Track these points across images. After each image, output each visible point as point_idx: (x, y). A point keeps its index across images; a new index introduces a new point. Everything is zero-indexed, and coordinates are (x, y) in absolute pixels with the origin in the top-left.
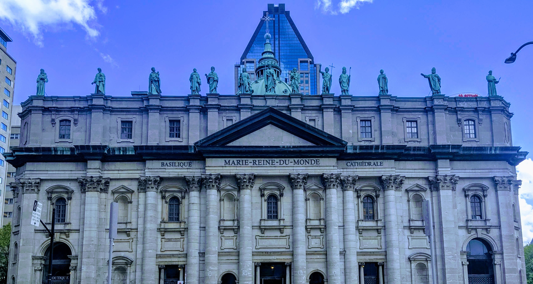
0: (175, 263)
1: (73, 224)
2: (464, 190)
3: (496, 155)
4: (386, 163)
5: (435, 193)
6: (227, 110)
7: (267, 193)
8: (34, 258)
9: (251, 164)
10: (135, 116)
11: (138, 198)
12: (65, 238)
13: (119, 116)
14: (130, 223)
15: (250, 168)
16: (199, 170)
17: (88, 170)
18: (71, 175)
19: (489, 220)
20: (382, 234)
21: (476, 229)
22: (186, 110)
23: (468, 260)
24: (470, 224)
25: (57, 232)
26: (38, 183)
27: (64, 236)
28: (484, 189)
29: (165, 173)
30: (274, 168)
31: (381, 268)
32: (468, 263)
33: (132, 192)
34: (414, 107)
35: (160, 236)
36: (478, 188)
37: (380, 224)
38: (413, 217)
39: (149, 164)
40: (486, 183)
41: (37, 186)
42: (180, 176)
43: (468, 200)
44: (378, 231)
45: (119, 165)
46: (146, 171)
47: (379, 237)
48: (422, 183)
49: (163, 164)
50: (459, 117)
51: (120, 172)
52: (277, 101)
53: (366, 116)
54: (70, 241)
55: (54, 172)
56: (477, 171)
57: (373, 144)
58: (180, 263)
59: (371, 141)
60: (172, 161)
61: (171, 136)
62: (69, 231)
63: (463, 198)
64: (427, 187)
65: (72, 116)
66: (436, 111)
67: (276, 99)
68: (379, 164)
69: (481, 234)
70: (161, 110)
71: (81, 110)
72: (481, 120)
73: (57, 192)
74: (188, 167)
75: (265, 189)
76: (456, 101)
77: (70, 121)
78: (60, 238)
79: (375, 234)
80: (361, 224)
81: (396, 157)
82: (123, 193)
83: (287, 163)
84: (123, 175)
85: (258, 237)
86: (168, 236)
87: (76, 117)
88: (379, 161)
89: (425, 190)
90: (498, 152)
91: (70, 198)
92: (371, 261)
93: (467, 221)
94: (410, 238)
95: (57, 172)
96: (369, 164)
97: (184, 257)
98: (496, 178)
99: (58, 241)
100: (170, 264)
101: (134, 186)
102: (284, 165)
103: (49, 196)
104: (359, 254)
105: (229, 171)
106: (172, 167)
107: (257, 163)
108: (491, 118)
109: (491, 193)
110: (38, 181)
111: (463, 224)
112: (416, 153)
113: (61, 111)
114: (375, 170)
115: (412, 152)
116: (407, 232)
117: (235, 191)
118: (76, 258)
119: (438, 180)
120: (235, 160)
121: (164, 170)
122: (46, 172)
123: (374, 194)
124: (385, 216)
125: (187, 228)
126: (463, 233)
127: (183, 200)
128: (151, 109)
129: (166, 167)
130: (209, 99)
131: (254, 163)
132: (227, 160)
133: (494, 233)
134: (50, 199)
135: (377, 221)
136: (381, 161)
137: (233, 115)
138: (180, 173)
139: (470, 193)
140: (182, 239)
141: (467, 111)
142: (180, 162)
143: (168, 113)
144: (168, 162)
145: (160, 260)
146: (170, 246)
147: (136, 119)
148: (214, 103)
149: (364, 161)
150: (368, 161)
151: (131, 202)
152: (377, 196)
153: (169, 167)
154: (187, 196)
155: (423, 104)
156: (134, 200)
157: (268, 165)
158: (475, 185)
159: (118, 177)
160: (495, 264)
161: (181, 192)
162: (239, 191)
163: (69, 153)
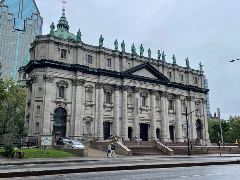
0: (109, 121)
1: (68, 100)
2: (195, 102)
4: (177, 89)
5: (188, 102)
6: (128, 59)
8: (51, 114)
9: (139, 83)
10: (93, 54)
11: (96, 91)
13: (87, 53)
15: (139, 85)
16: (120, 83)
18: (68, 76)
19: (202, 113)
20: (175, 115)
21: (198, 116)
22: (114, 56)
27: (64, 105)
28: (200, 102)
29: (107, 82)
30: (146, 86)
31: (174, 128)
33: (93, 88)
34: (182, 70)
35: (103, 109)
38: (183, 110)
39: (101, 77)
40: (201, 100)
41: (53, 79)
45: (88, 75)
46: (100, 79)
47: (174, 117)
48: (185, 98)
49: (106, 78)
50: (194, 76)
51: (89, 78)
52: (144, 59)
53: (170, 71)
54: (67, 107)
56: (199, 96)
58: (111, 121)
59: (171, 80)
60: (110, 77)
62: (67, 103)
63: (195, 105)
66: (189, 73)
68: (175, 89)
69: (199, 118)
70: (105, 54)
72: (199, 78)
73: (61, 84)
74: (115, 80)
75: (142, 94)
77: (66, 51)
80: (169, 111)
81: (180, 88)
82: (90, 88)
83: (150, 84)
84: (90, 80)
86: (106, 109)
87: (69, 49)
89: (186, 100)
91: (67, 87)
92: (172, 125)
94: (182, 117)
95: (62, 74)
96: (172, 89)
97: (112, 119)
98: (204, 99)
100: (107, 121)
101: (93, 85)
105: (132, 85)
106: (110, 80)
107: (141, 83)
109: (202, 104)
110: (54, 77)
111: (195, 114)
113: (63, 45)
114: (174, 91)
116: (181, 115)
118: (70, 116)
119: (190, 98)
121: (107, 80)
123: (172, 100)
124: (176, 109)
127: (112, 94)
132: (131, 80)
133: (203, 118)
134: (58, 86)
135: (174, 110)
137: (130, 61)
138: (113, 83)
139: (197, 103)
140: (111, 111)
141: (196, 75)
142: (113, 78)
143: (107, 56)
144: (108, 77)
146: (107, 113)
155: (184, 69)
156: (94, 91)
157: (144, 84)
158: (198, 101)
159: (88, 81)
160: (203, 129)
161: (111, 91)
162: (134, 93)
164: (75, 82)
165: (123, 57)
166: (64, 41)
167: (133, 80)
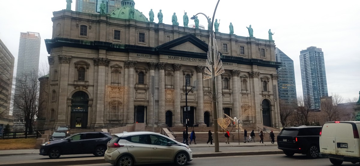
0: (142, 105)
1: (89, 82)
2: (261, 79)
3: (273, 65)
4: (234, 64)
5: (251, 79)
6: (167, 32)
7: (186, 73)
8: (68, 99)
9: (180, 59)
10: (121, 29)
11: (125, 71)
12: (85, 89)
13: (113, 27)
14: (120, 83)
15: (180, 61)
16: (155, 60)
17: (100, 54)
18: (88, 56)
19: (270, 92)
20: (232, 95)
21: (265, 95)
22: (148, 29)
23: (262, 108)
24: (263, 93)
25: (81, 86)
26: (71, 58)
27: (85, 88)
28: (268, 79)
29: (139, 60)
30: (190, 62)
31: (231, 110)
32: (262, 109)
33: (121, 68)
34: (243, 41)
35: (135, 91)
36: (266, 78)
37: (231, 91)
38: (243, 89)
39: (131, 54)
40: (269, 76)
41: (69, 60)
42: (146, 62)
43: (263, 82)
44: (230, 94)
45: (115, 53)
46: (129, 57)
47: (230, 97)
48: (246, 74)
49: (138, 55)
50: (259, 47)
51: (115, 57)
52: (189, 31)
53: (225, 42)
54: (88, 91)
55: (79, 53)
56: (266, 71)
57: (228, 55)
58: (145, 105)
59: (227, 54)
60: (142, 54)
61: (140, 41)
62: (88, 86)
63: (261, 82)
64: (248, 76)
65: (88, 24)
66: (252, 44)
67: (189, 29)
68: (231, 64)
69: (267, 98)
70: (136, 27)
71: (93, 22)
72: (267, 50)
73: (80, 64)
74: (150, 58)
75: (185, 72)
76: (258, 40)
77: (86, 27)
78: (83, 89)
79: (229, 95)
80: (223, 90)
81: (238, 62)
82: (116, 68)
83: (196, 60)
84: (117, 59)
85: (182, 94)
86: (139, 91)
87: (90, 25)
88: (231, 63)
89: (247, 77)
90: (274, 64)
91: (88, 68)
92: (227, 107)
93: (262, 91)
94: (242, 97)
95: (81, 54)
96: (227, 64)
97: (146, 102)
98: (273, 75)
99: (81, 90)
100: (140, 105)
101: (122, 65)
102: (195, 61)
103: (76, 66)
104: (223, 104)
105: (170, 62)
106: (142, 57)
107: (183, 59)
108: (270, 49)
109: (270, 80)
110: (71, 57)
111: (261, 93)
112: (246, 61)
113: (81, 20)
114: (230, 67)
115: (244, 61)
116: (241, 95)
117: (172, 71)
118: (92, 100)
119: (253, 74)
120: (173, 57)
121: (138, 58)
122: (74, 53)
123: (228, 77)
124: (233, 88)
125: (149, 88)
126: (261, 96)
127: (146, 74)
128: (131, 26)
129: (139, 57)
130: (159, 26)
131: (182, 59)
132: (170, 56)
133: (272, 97)
134: (76, 67)
135: (230, 89)
136: (232, 63)
137: (170, 34)
138: (146, 60)
139: (263, 80)
140: (146, 93)
141: (262, 45)
142: (146, 55)
143: (139, 29)
144: (140, 54)
145: (135, 103)
146: (139, 96)
147: (122, 30)
148: (161, 27)
149: (226, 63)
150: (227, 63)
151: (121, 73)
152: (230, 78)
153: (141, 57)
154: (148, 72)
155: (246, 40)
156: (122, 72)
157: (188, 60)
158: (265, 77)
159: (114, 59)
160: (272, 110)
161: (145, 69)
162: (174, 72)
163: (89, 44)
164: (97, 62)
165: (160, 30)
166: (83, 16)
167: (172, 56)
